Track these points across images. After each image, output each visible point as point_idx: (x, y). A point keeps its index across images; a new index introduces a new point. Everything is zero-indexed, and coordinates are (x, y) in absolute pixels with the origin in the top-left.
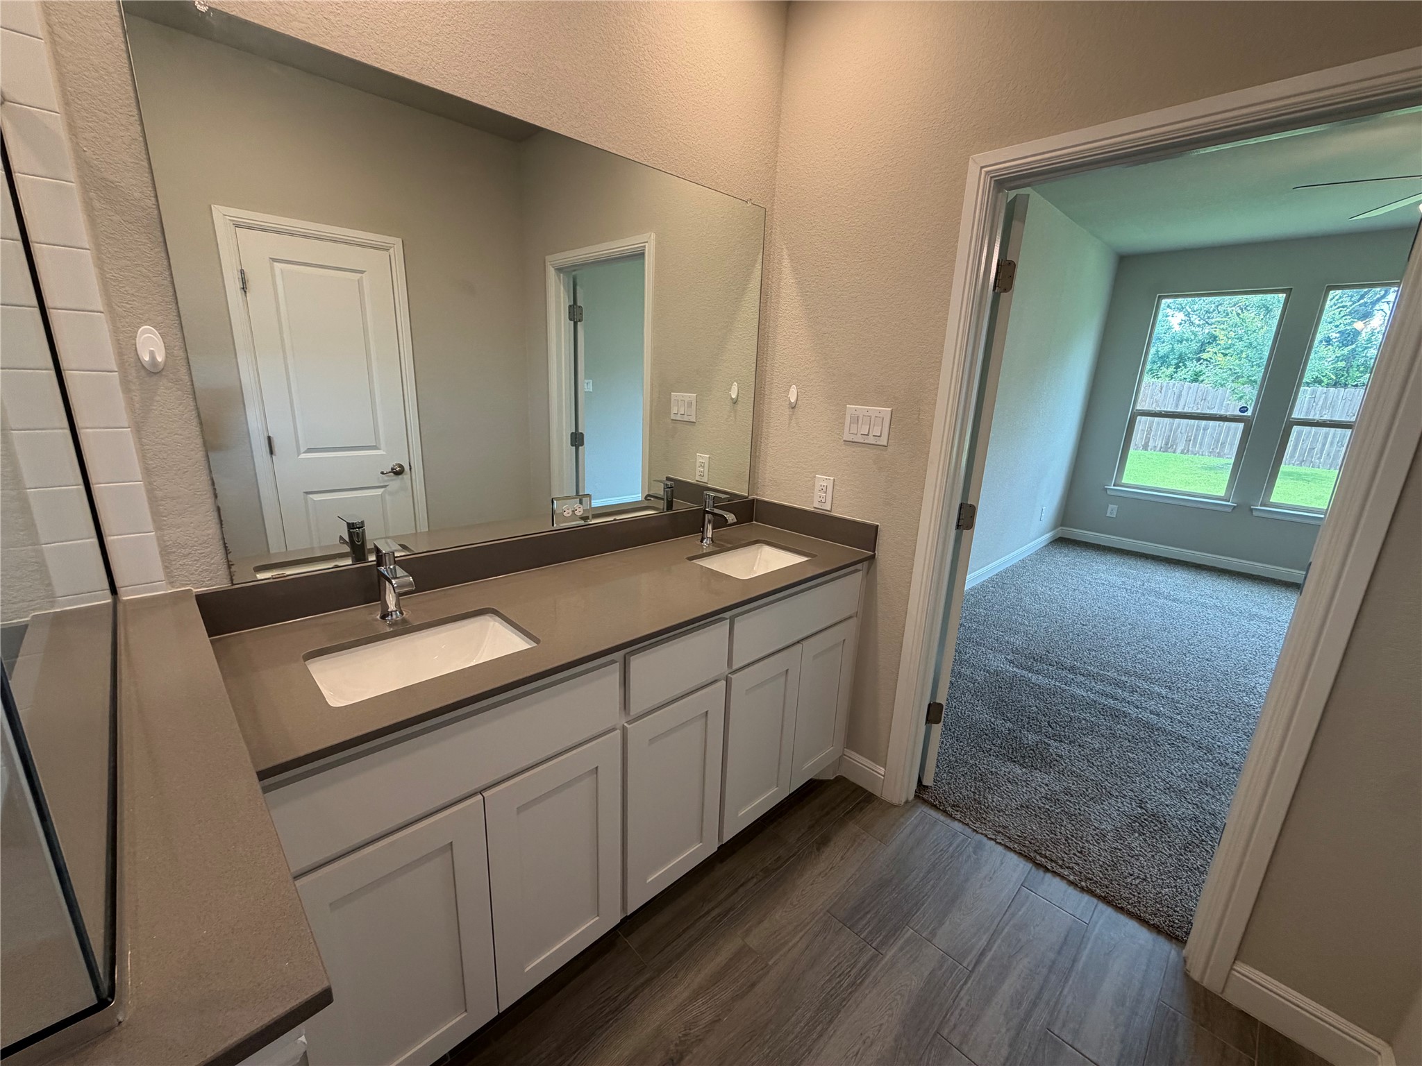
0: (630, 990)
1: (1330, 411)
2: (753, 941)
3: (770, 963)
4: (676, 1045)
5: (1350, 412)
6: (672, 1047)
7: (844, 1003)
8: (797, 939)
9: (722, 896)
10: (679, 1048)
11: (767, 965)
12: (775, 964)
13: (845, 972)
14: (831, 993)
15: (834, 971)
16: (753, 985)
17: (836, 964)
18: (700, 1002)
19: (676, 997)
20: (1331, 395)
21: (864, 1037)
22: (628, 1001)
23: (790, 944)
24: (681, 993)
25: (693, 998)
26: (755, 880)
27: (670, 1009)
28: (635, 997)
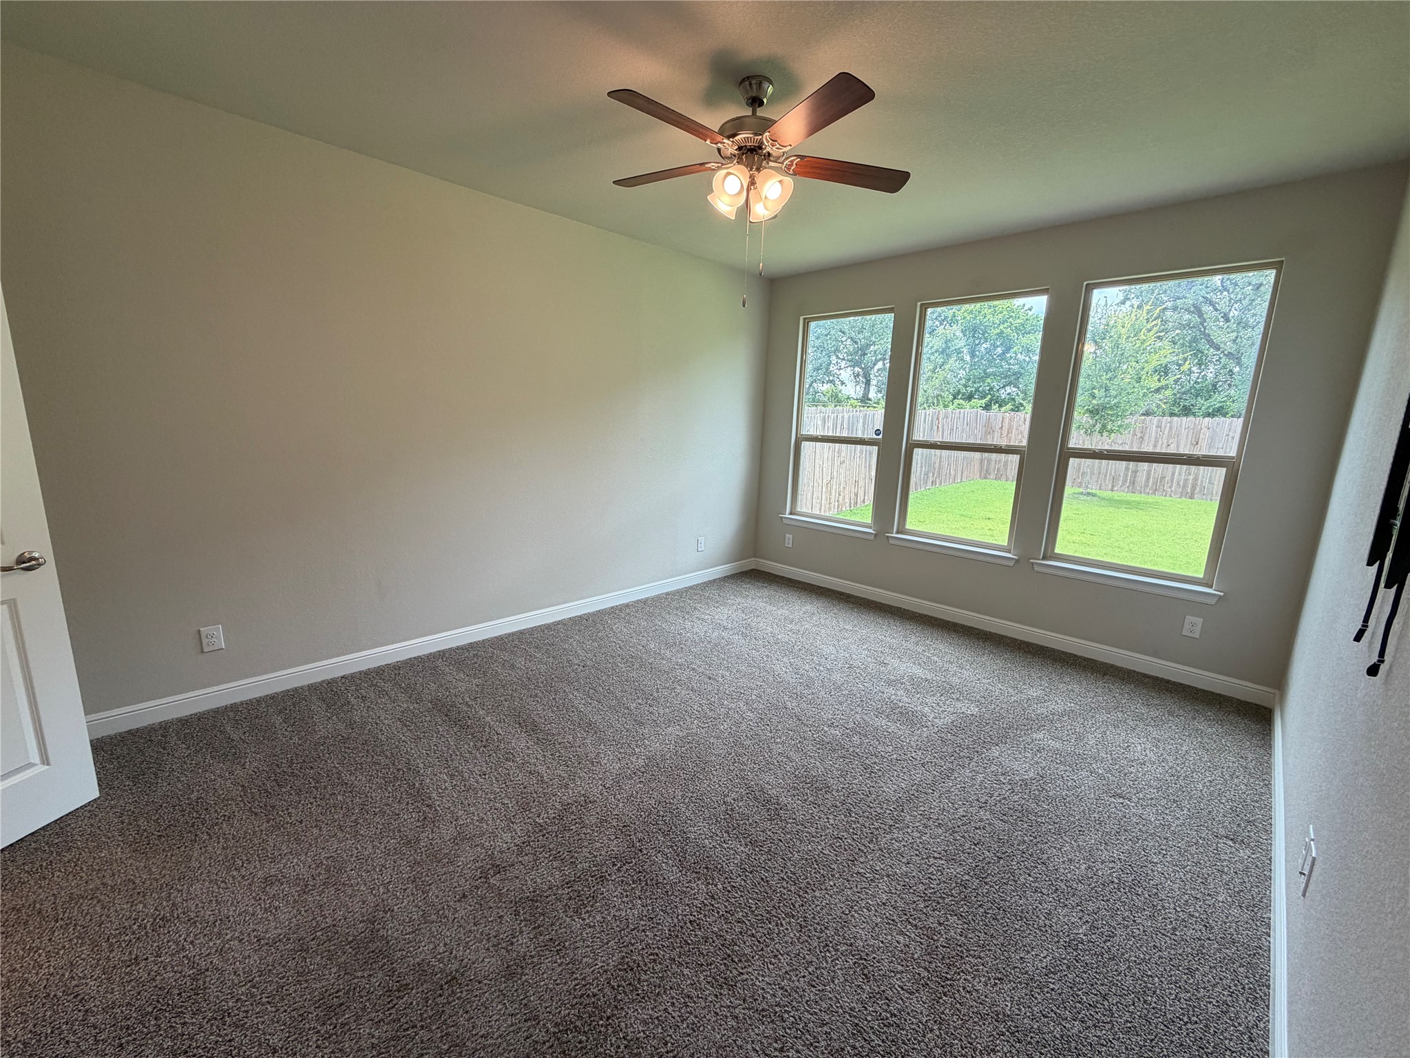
1: (1176, 439)
5: (1193, 440)
20: (1175, 424)
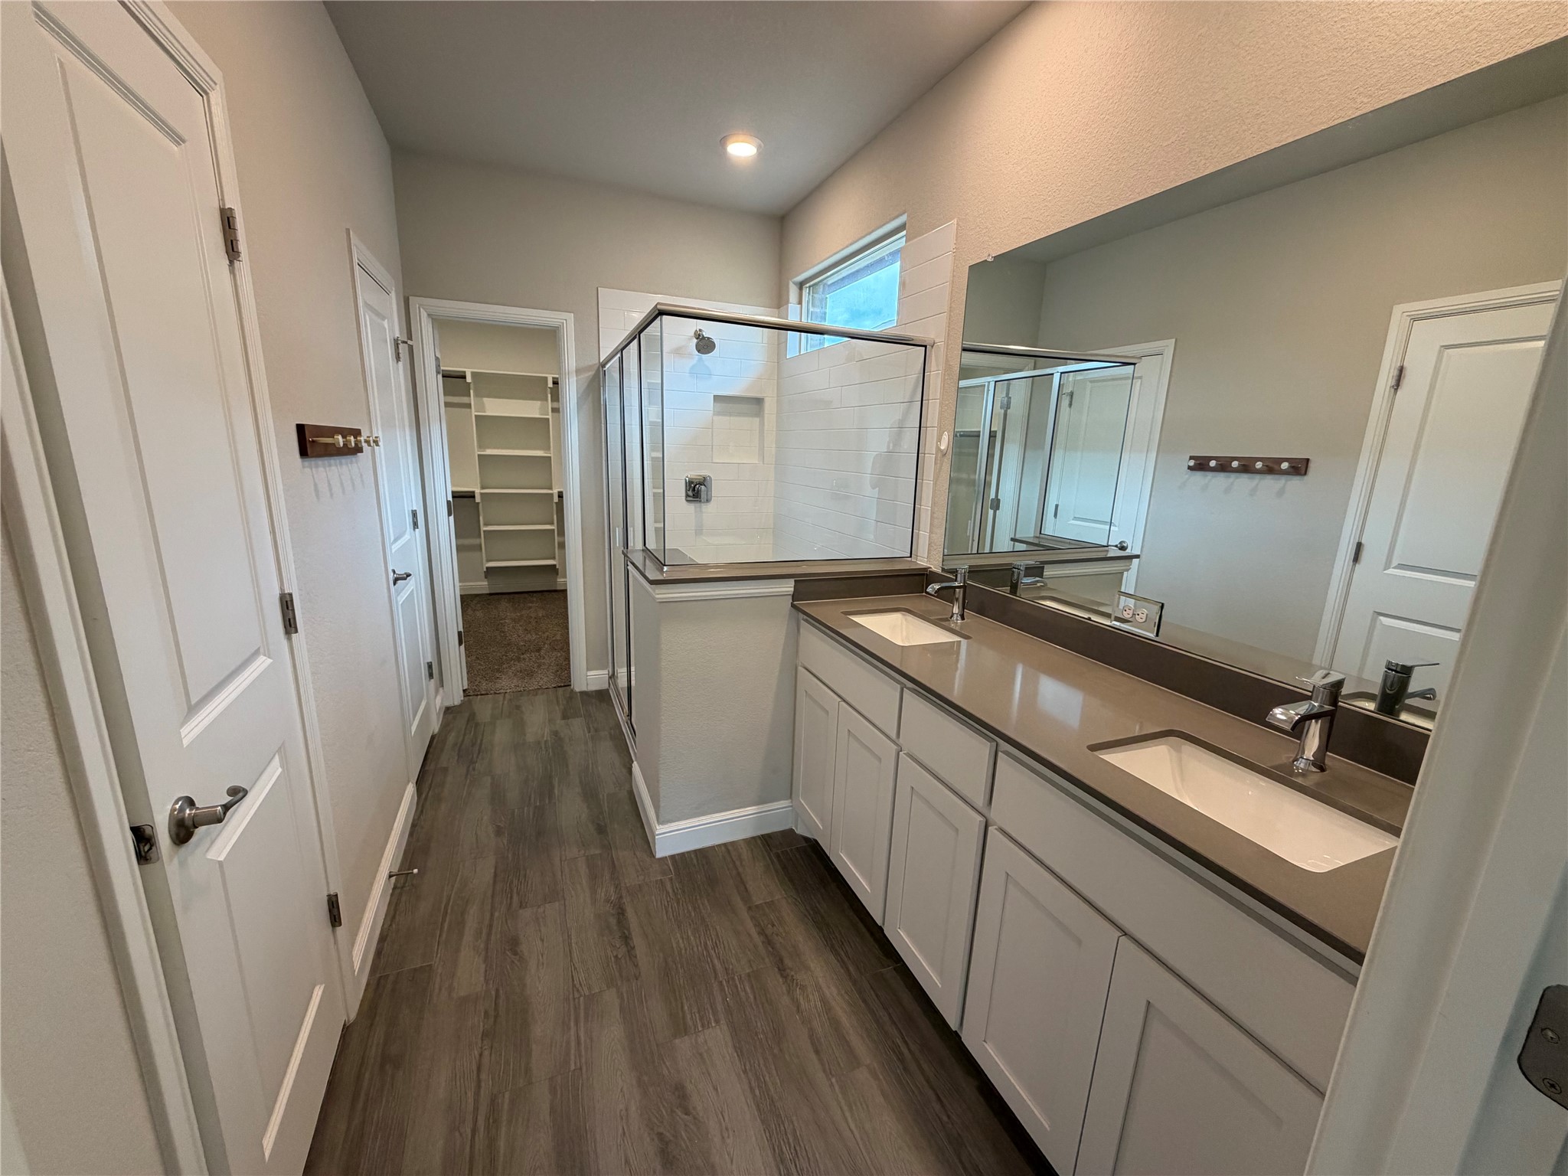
0: (846, 959)
2: (862, 1075)
3: (834, 1080)
4: (792, 976)
6: (793, 973)
7: (768, 1134)
8: (853, 1126)
9: (925, 1066)
10: (790, 978)
11: (833, 1076)
12: (831, 1085)
13: (797, 1159)
14: (782, 1126)
15: (802, 1145)
16: (817, 1052)
17: (810, 1155)
18: (819, 1004)
19: (829, 988)
21: (731, 1133)
22: (837, 954)
23: (848, 1114)
24: (832, 992)
25: (824, 1001)
26: (945, 1118)
27: (820, 980)
28: (838, 961)
